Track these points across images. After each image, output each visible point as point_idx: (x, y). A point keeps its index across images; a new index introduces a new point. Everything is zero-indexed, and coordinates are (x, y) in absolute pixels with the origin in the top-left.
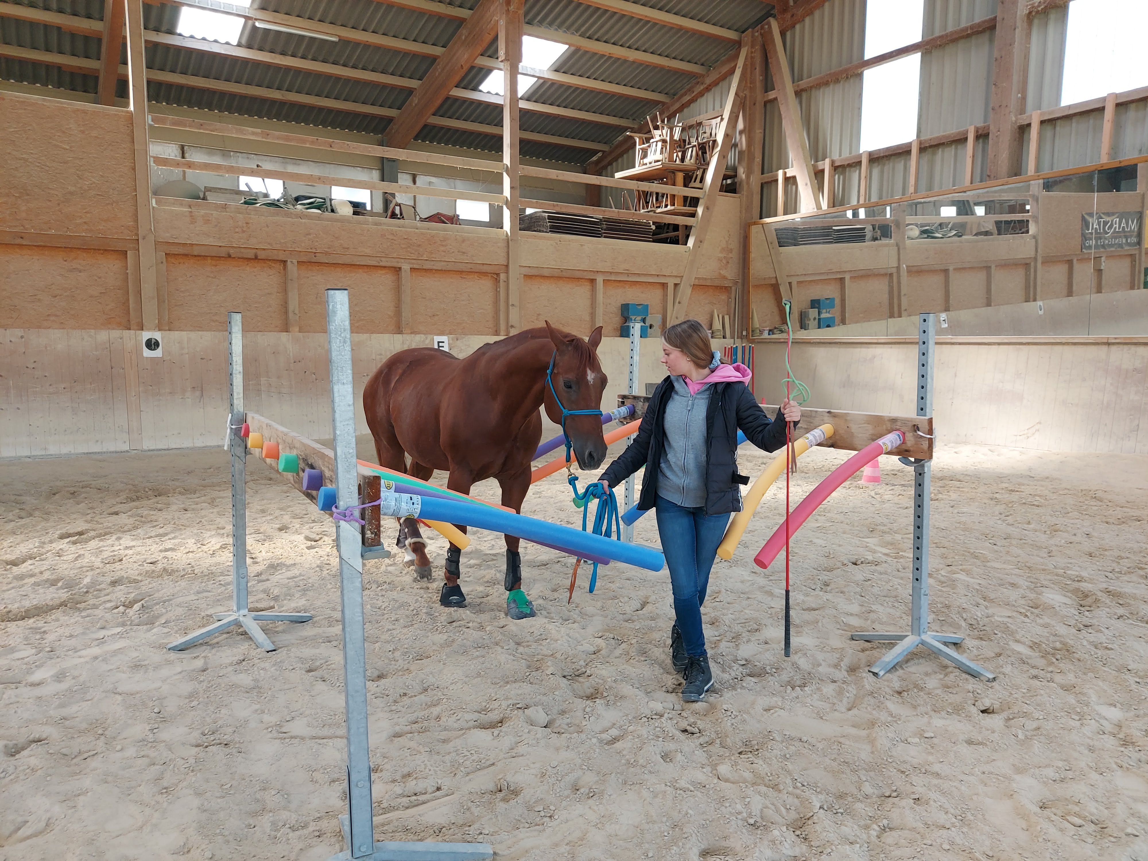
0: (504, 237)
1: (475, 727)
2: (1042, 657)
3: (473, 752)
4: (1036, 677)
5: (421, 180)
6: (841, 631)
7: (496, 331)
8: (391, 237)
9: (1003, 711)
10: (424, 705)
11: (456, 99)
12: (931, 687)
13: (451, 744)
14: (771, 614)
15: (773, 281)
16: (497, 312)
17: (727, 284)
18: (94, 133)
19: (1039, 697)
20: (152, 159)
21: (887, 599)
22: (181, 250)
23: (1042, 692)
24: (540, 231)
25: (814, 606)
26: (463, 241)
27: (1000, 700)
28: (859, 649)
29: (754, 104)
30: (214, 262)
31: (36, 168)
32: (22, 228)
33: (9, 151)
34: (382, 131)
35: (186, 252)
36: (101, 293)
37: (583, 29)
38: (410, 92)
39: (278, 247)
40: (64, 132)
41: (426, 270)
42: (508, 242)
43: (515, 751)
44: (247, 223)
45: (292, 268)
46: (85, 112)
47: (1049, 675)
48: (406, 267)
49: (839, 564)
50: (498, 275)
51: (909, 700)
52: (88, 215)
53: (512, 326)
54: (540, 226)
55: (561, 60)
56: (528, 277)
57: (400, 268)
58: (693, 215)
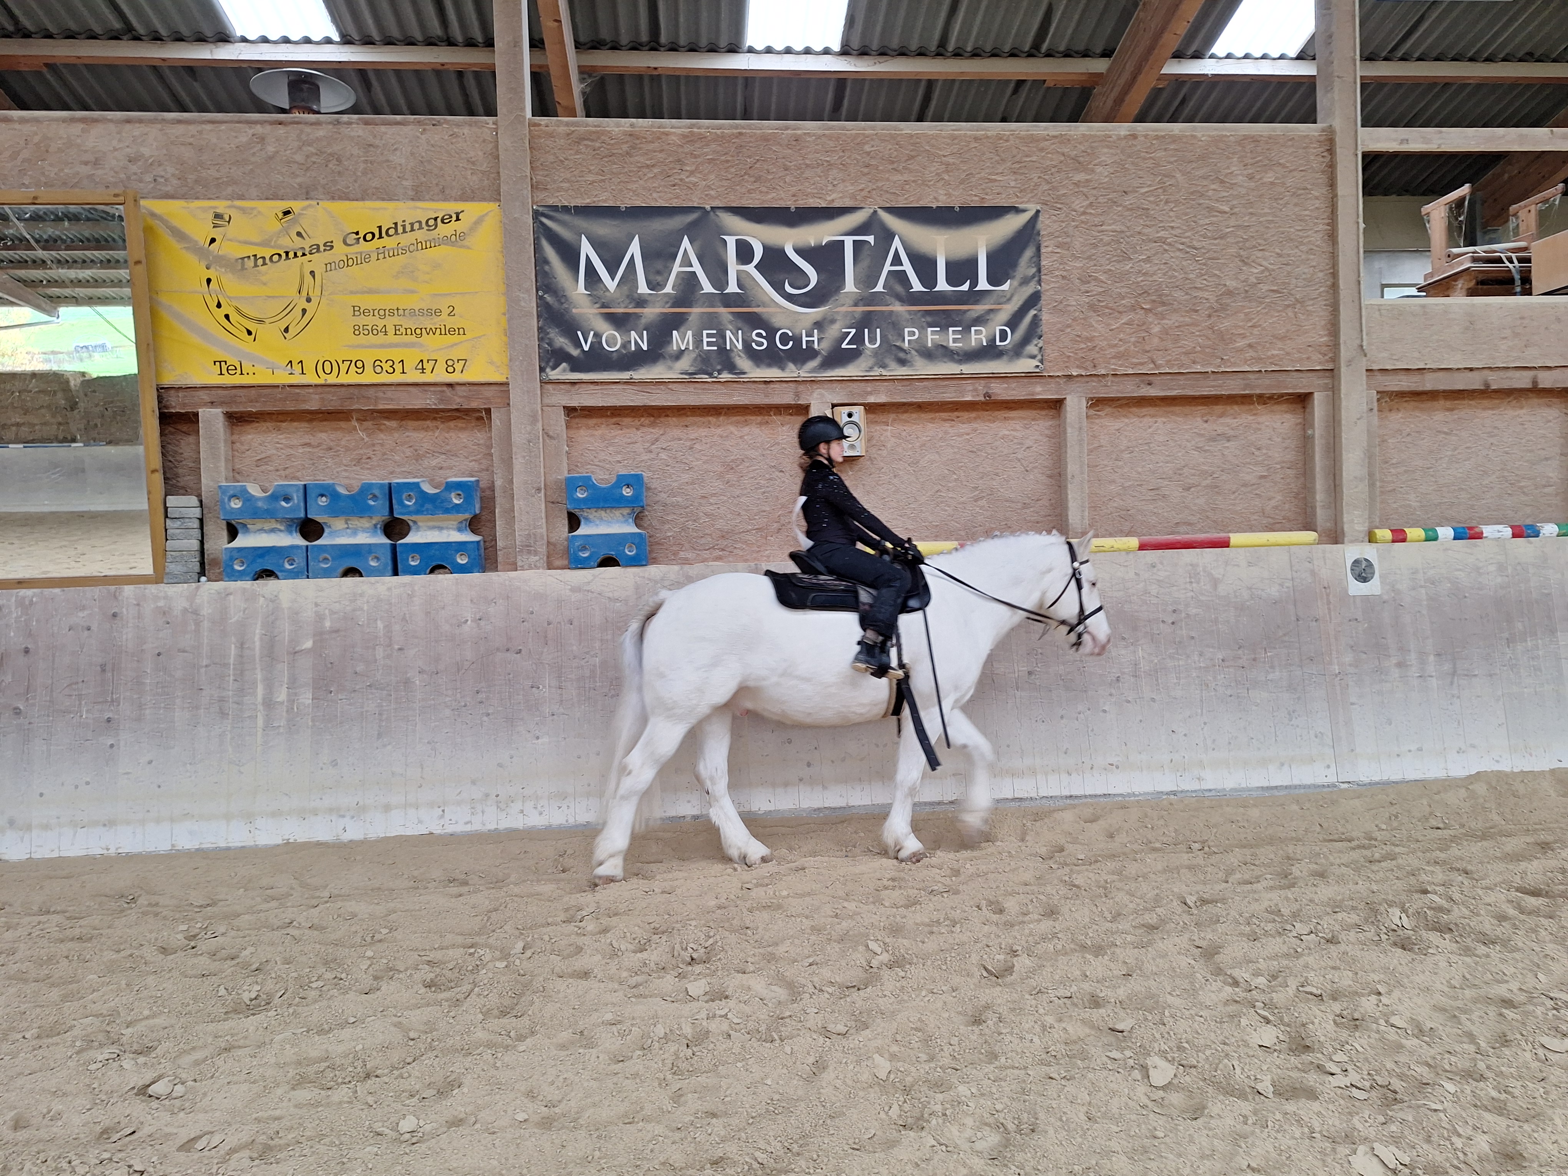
18: (1269, 177)
30: (1448, 404)
31: (1178, 254)
32: (1152, 366)
33: (1138, 229)
35: (1414, 387)
36: (1260, 477)
40: (1222, 182)
46: (1255, 140)
52: (1256, 331)
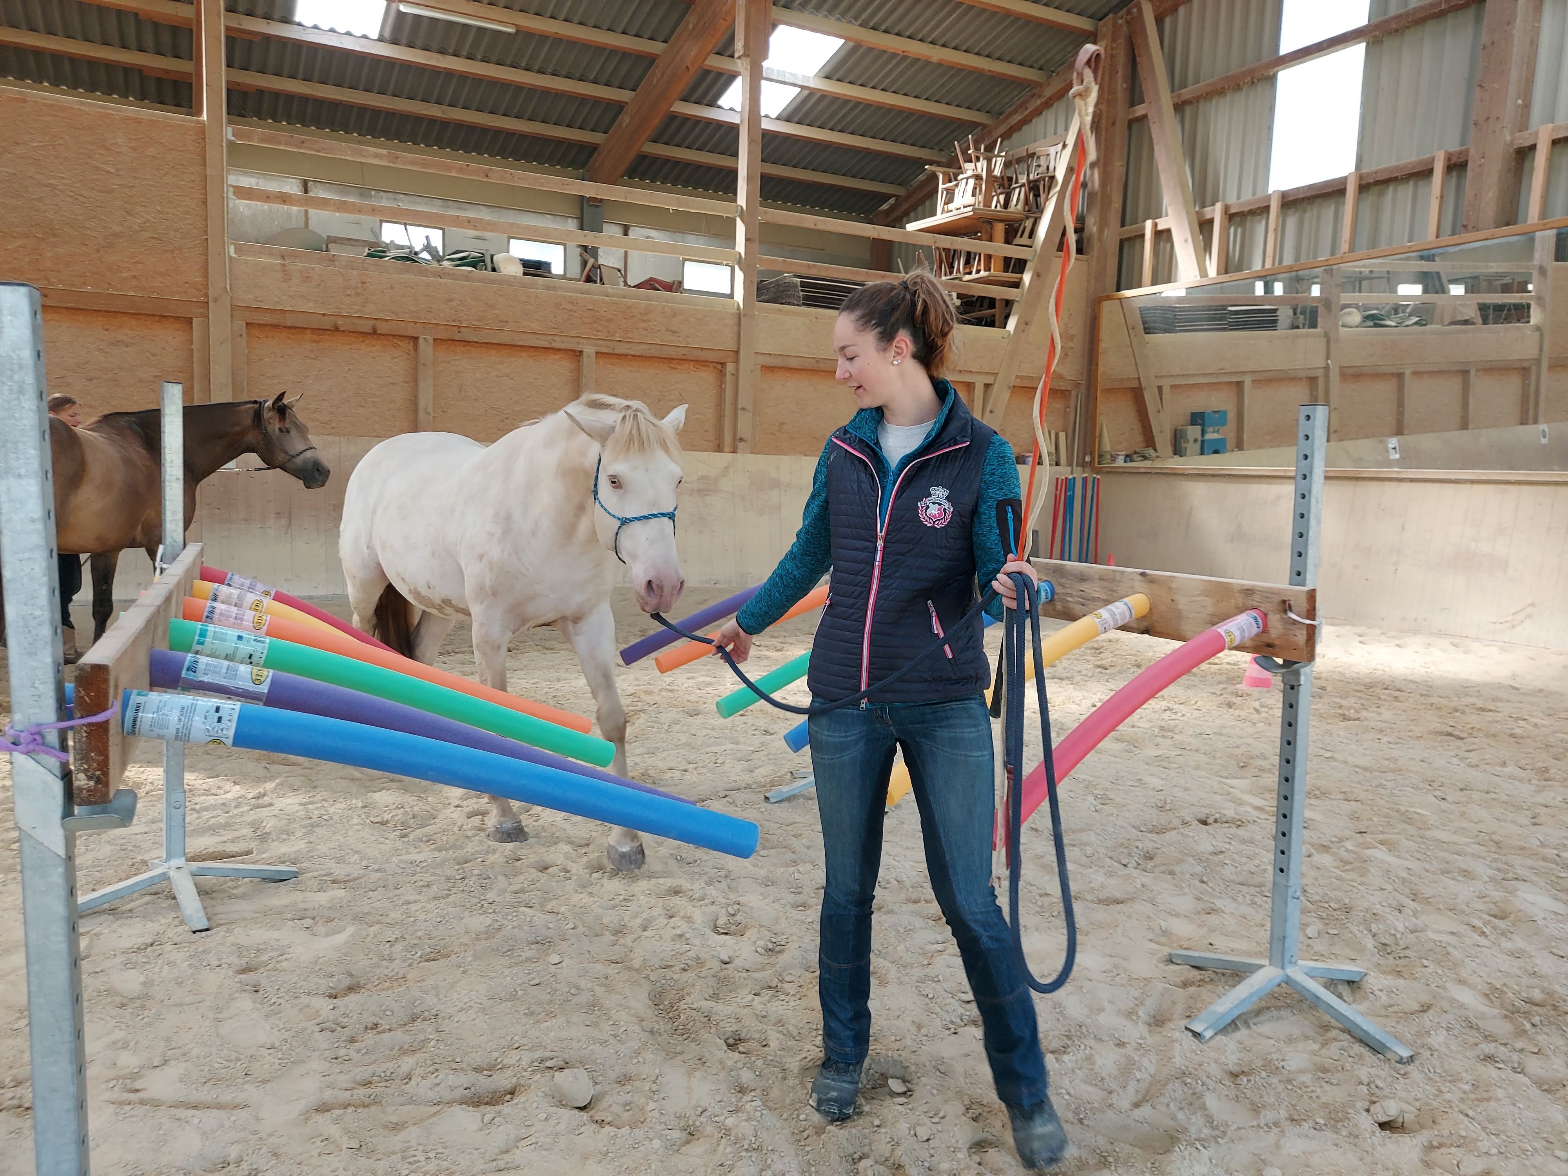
0: (735, 311)
1: (464, 1101)
2: (1506, 1017)
3: (432, 1155)
4: (1490, 1058)
5: (636, 233)
6: (1153, 946)
7: (719, 446)
8: (570, 307)
9: (1422, 1127)
10: (397, 1048)
11: (686, 119)
12: (1294, 1067)
13: (403, 1135)
14: (1042, 907)
15: (1135, 384)
16: (720, 418)
17: (1063, 386)
18: (151, 151)
19: (1493, 1104)
20: (231, 190)
21: (1245, 889)
22: (268, 319)
23: (1500, 1093)
24: (789, 304)
25: (1118, 895)
26: (674, 315)
27: (1418, 1104)
28: (1178, 980)
29: (1114, 124)
30: (315, 337)
31: (67, 199)
32: (45, 282)
33: (29, 174)
34: (583, 166)
35: (275, 322)
36: (155, 376)
37: (864, 16)
38: (620, 107)
39: (406, 317)
40: (109, 149)
41: (619, 356)
42: (740, 318)
43: (507, 1157)
44: (363, 283)
45: (426, 347)
46: (138, 121)
47: (1515, 1057)
48: (589, 350)
49: (1176, 822)
50: (723, 364)
51: (1249, 1093)
52: (139, 266)
53: (741, 440)
54: (789, 296)
55: (835, 61)
56: (768, 369)
57: (581, 352)
58: (1017, 285)
